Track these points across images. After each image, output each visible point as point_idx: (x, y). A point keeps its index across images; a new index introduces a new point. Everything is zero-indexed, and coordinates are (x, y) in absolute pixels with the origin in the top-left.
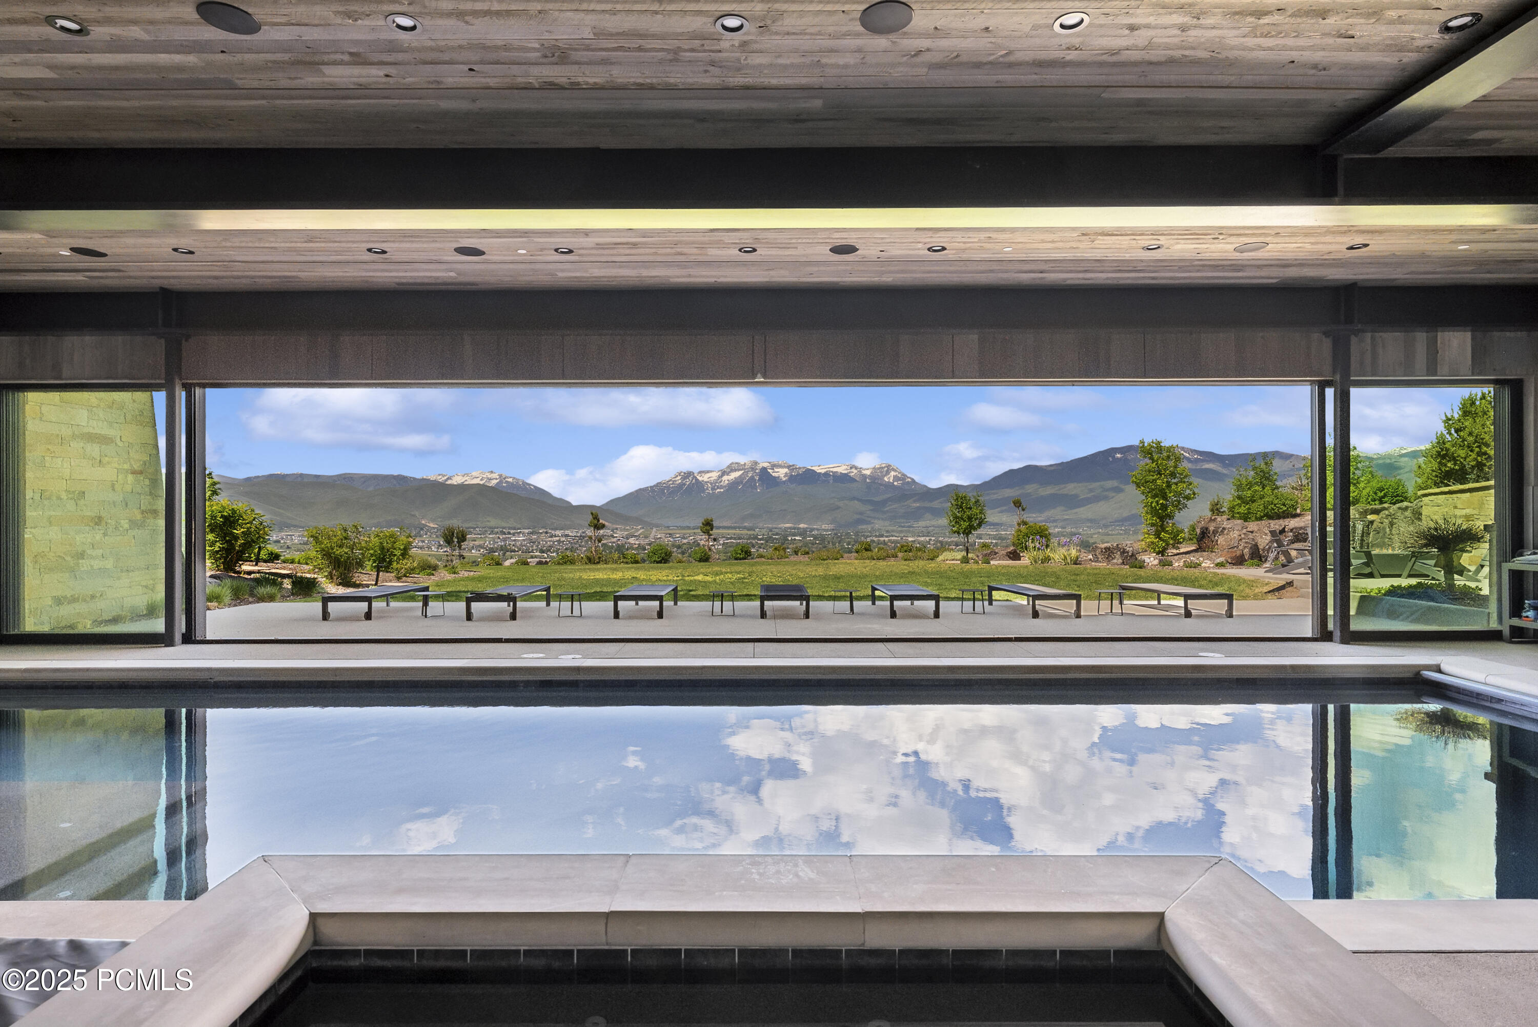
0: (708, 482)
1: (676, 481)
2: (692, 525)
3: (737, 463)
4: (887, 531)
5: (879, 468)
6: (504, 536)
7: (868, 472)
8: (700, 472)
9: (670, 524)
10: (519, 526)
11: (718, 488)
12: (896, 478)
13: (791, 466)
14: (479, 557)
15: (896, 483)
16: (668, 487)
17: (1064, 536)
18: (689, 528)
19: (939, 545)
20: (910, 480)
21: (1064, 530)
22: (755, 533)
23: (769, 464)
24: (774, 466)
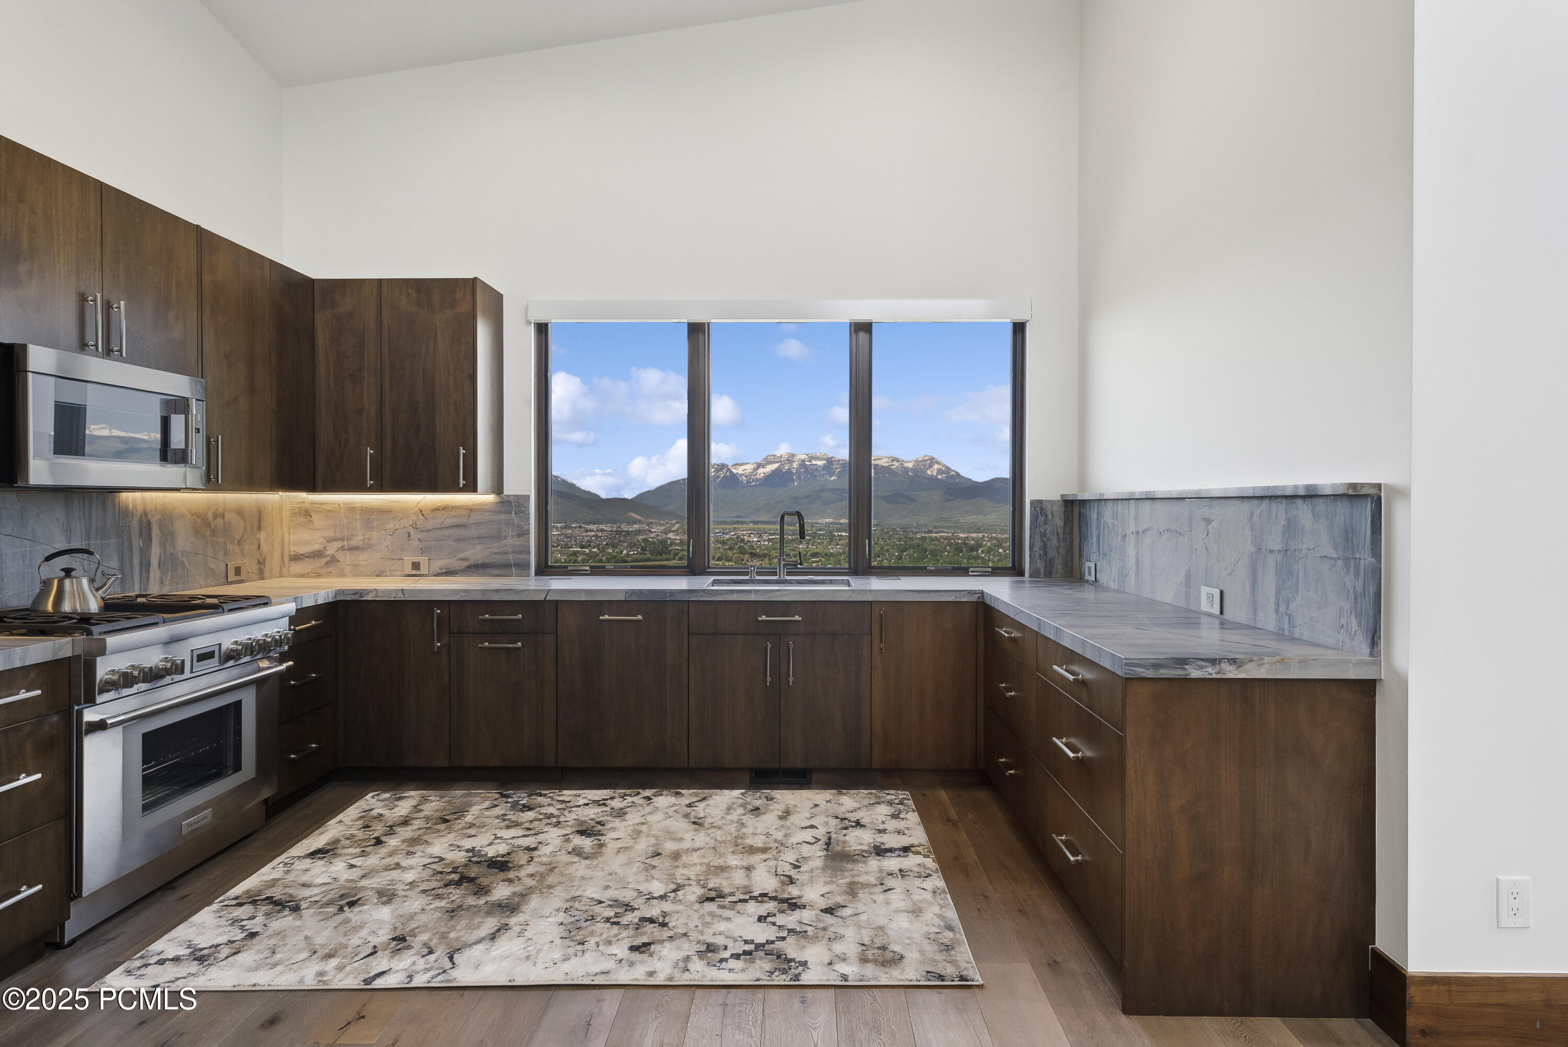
0: (743, 475)
2: (728, 520)
3: (773, 455)
4: (935, 527)
5: (922, 461)
7: (910, 465)
8: (734, 464)
11: (753, 481)
12: (940, 472)
13: (830, 459)
15: (939, 477)
18: (725, 523)
20: (954, 473)
23: (806, 457)
24: (811, 459)
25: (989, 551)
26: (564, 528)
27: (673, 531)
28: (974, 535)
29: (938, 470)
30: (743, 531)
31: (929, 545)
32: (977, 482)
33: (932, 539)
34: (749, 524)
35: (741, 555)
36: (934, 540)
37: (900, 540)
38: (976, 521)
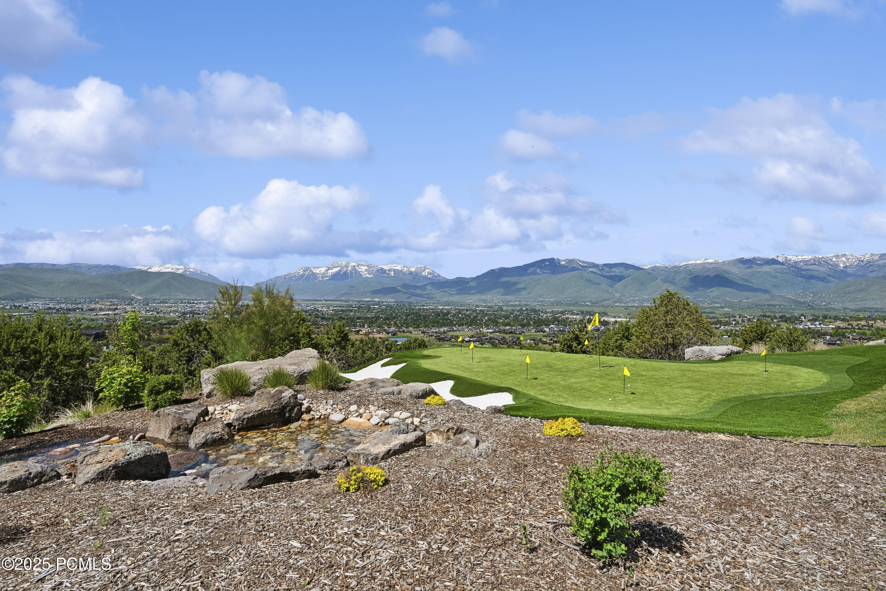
0: (319, 273)
1: (299, 272)
2: (310, 299)
3: (337, 263)
4: (426, 303)
5: (419, 268)
6: (191, 305)
7: (413, 270)
8: (314, 268)
10: (199, 299)
11: (325, 277)
12: (429, 273)
13: (369, 265)
14: (176, 318)
15: (429, 276)
16: (295, 276)
17: (522, 306)
18: (308, 300)
19: (457, 311)
20: (436, 274)
22: (350, 304)
23: (356, 264)
24: (359, 265)
25: (454, 315)
26: (208, 303)
28: (447, 307)
29: (428, 272)
30: (318, 305)
31: (422, 312)
32: (448, 279)
33: (424, 310)
34: (322, 301)
35: (316, 318)
37: (407, 310)
38: (448, 300)
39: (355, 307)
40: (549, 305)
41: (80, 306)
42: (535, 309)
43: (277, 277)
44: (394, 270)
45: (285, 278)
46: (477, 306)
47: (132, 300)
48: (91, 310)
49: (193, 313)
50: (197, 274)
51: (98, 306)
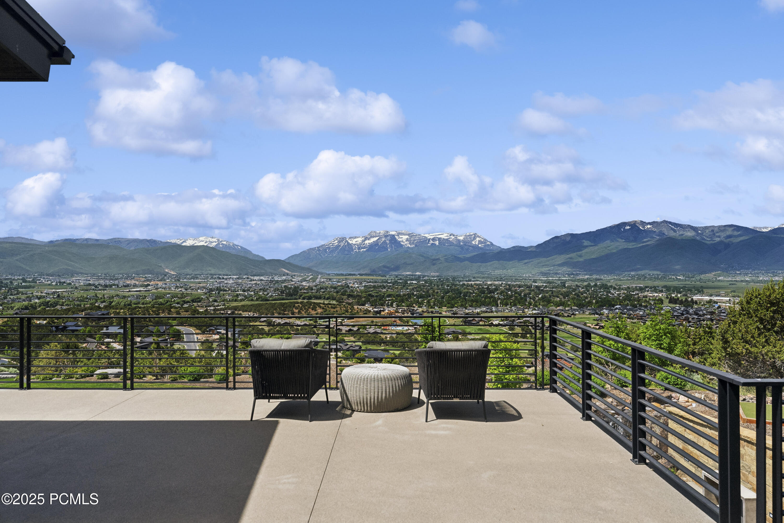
0: (355, 244)
1: (334, 244)
2: (345, 273)
3: (375, 232)
4: (474, 278)
5: (469, 236)
6: (220, 280)
7: (461, 238)
8: (350, 238)
9: (330, 272)
10: (230, 273)
11: (362, 248)
13: (410, 234)
14: (202, 295)
15: (480, 245)
16: (329, 248)
17: (591, 281)
18: (342, 275)
19: (508, 287)
20: (489, 243)
21: (591, 277)
22: (386, 278)
23: (396, 233)
24: (399, 234)
25: (502, 293)
26: (237, 279)
27: (306, 281)
28: (497, 283)
29: (479, 241)
30: (351, 280)
31: (464, 289)
32: (503, 249)
33: (468, 285)
34: (357, 275)
35: (342, 296)
36: (469, 286)
38: (501, 273)
39: (390, 283)
40: (627, 280)
41: (116, 282)
42: (606, 285)
43: (310, 249)
44: (439, 239)
45: (319, 250)
46: (535, 281)
47: (166, 275)
48: (125, 286)
49: (219, 289)
50: (229, 247)
51: (133, 282)
